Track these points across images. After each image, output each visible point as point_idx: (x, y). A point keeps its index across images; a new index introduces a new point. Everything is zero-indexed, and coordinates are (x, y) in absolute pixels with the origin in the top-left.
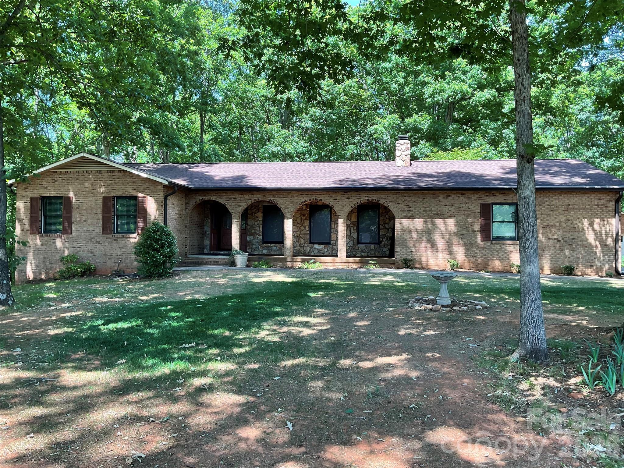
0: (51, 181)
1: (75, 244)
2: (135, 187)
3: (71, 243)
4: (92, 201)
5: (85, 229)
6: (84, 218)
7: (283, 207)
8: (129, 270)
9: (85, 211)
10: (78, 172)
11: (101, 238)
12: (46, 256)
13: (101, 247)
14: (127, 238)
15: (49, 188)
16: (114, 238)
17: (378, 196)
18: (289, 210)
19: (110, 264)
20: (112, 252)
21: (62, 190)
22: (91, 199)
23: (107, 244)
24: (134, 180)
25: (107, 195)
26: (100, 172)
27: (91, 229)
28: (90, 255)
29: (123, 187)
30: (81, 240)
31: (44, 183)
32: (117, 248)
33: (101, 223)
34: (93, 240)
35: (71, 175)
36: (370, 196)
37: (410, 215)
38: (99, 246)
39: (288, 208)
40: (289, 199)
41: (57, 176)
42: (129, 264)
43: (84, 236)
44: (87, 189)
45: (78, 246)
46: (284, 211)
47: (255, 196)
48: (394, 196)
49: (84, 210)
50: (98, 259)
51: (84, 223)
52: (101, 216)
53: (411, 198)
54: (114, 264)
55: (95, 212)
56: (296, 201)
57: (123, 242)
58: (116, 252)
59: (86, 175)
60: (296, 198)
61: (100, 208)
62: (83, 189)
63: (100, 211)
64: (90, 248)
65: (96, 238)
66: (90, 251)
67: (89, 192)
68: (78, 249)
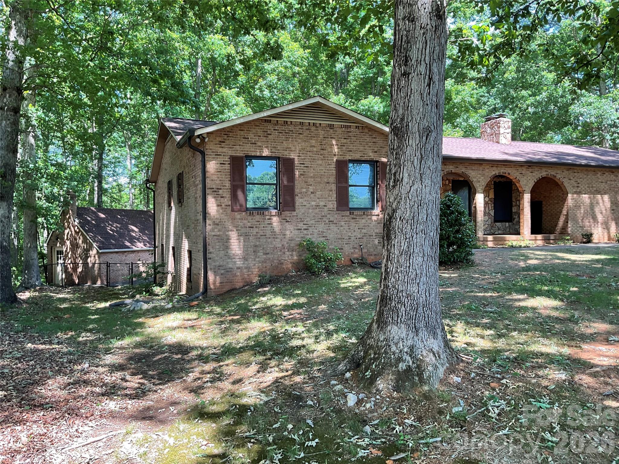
0: (260, 133)
1: (301, 225)
2: (376, 149)
3: (294, 224)
4: (321, 165)
5: (313, 203)
6: (311, 189)
7: (475, 180)
8: (372, 257)
9: (312, 180)
10: (302, 124)
11: (336, 216)
12: (258, 243)
13: (336, 229)
14: (367, 215)
15: (259, 144)
16: (352, 216)
17: (555, 172)
18: (480, 184)
19: (348, 249)
20: (350, 234)
21: (279, 148)
22: (320, 162)
23: (343, 223)
24: (374, 140)
25: (341, 158)
26: (331, 127)
27: (322, 204)
28: (322, 239)
29: (361, 148)
30: (308, 219)
31: (251, 136)
32: (356, 230)
33: (335, 196)
34: (325, 219)
35: (291, 128)
36: (549, 171)
37: (578, 190)
38: (332, 226)
39: (479, 182)
40: (480, 172)
41: (270, 126)
42: (372, 250)
43: (313, 214)
44: (315, 149)
45: (305, 227)
46: (476, 185)
47: (448, 167)
48: (567, 172)
49: (311, 177)
50: (331, 244)
51: (312, 196)
52: (334, 187)
53: (579, 174)
54: (352, 251)
55: (326, 180)
56: (487, 174)
57: (364, 221)
58: (355, 234)
59: (313, 128)
60: (487, 170)
61: (332, 175)
62: (308, 149)
63: (332, 179)
64: (321, 230)
65: (328, 216)
66: (321, 234)
67: (317, 153)
68: (305, 232)
